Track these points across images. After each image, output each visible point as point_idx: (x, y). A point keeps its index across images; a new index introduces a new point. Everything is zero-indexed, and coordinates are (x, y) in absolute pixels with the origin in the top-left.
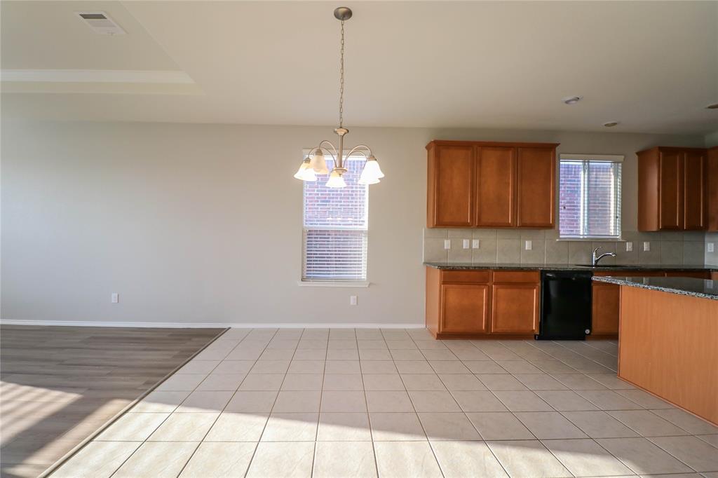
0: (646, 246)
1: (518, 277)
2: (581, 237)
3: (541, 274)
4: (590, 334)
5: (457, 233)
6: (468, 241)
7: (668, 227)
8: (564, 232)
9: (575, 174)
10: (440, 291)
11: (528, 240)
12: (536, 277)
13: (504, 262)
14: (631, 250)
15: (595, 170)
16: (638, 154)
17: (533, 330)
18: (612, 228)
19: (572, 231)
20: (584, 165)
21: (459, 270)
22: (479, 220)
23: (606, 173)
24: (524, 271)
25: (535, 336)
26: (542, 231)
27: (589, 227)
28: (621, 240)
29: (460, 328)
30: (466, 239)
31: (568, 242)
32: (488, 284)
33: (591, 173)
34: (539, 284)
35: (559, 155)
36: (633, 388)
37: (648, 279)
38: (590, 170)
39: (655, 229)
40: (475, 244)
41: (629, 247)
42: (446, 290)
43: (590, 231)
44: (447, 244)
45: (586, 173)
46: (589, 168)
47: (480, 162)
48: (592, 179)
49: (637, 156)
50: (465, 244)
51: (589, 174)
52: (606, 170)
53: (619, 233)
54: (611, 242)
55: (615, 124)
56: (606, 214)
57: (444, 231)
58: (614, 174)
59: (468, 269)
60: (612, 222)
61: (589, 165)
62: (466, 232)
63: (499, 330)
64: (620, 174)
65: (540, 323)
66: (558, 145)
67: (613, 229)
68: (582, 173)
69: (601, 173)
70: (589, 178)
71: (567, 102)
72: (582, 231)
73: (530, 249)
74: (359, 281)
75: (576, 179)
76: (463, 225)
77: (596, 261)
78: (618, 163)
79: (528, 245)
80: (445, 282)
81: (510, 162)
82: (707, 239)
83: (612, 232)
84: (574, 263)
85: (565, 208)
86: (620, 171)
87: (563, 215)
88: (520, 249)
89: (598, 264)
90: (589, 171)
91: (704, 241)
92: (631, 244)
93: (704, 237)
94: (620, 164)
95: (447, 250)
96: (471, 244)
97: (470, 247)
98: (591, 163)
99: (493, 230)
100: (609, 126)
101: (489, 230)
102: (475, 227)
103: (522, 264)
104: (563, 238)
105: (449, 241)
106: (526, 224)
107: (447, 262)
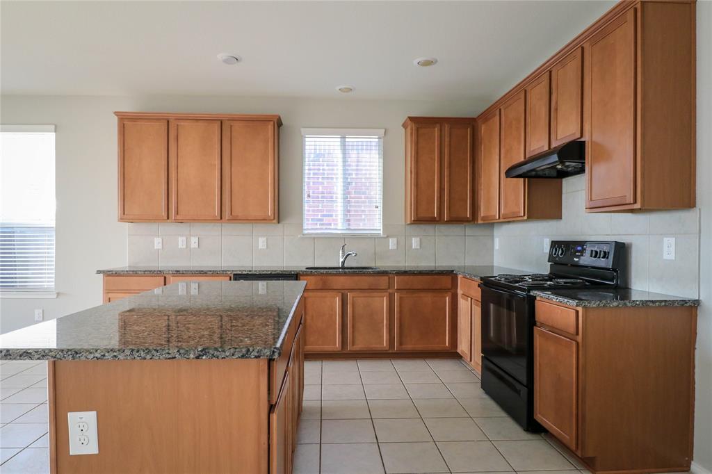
0: (415, 242)
2: (338, 232)
5: (170, 228)
6: (185, 238)
7: (424, 219)
8: (310, 225)
11: (262, 236)
14: (395, 248)
16: (404, 126)
22: (177, 211)
26: (280, 226)
27: (345, 220)
28: (382, 236)
30: (181, 235)
31: (315, 238)
35: (300, 130)
40: (194, 242)
41: (392, 243)
43: (349, 225)
44: (157, 243)
47: (177, 139)
50: (181, 242)
53: (380, 226)
54: (368, 239)
55: (350, 90)
57: (153, 227)
61: (345, 141)
62: (182, 228)
64: (382, 152)
67: (374, 222)
73: (264, 247)
74: (46, 290)
77: (343, 263)
78: (381, 138)
79: (262, 243)
80: (109, 290)
81: (217, 139)
82: (495, 232)
91: (493, 236)
93: (492, 231)
95: (159, 250)
96: (188, 242)
97: (187, 247)
98: (347, 140)
99: (217, 224)
100: (344, 92)
101: (212, 224)
102: (173, 221)
103: (255, 267)
104: (308, 234)
105: (160, 240)
106: (237, 216)
107: (157, 265)
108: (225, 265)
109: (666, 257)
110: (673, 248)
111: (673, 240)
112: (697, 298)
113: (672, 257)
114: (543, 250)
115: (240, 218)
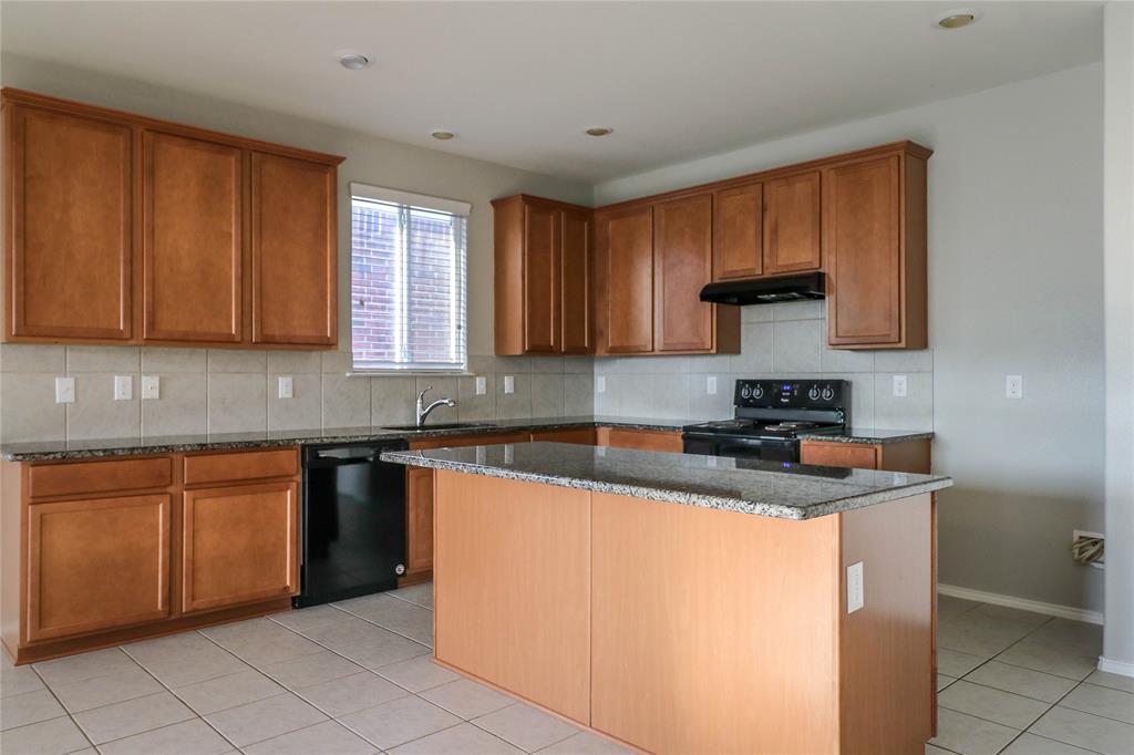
0: (508, 384)
1: (248, 464)
2: (398, 367)
3: (303, 453)
4: (404, 574)
5: (93, 358)
6: (129, 379)
7: (538, 349)
8: (363, 355)
9: (383, 232)
10: (24, 523)
11: (284, 374)
12: (290, 461)
13: (227, 430)
14: (484, 392)
15: (419, 226)
16: (495, 203)
17: (286, 588)
18: (453, 349)
19: (379, 354)
20: (401, 214)
21: (83, 461)
22: (152, 324)
23: (437, 236)
24: (264, 450)
25: (294, 599)
26: (315, 355)
27: (411, 347)
28: (466, 373)
29: (91, 620)
30: (121, 373)
31: (371, 378)
32: (171, 489)
33: (413, 232)
34: (299, 478)
35: (349, 186)
36: (456, 677)
37: (512, 446)
38: (410, 226)
39: (519, 352)
40: (150, 387)
41: (480, 385)
42: (42, 521)
43: (412, 355)
44: (63, 389)
45: (405, 231)
46: (409, 221)
47: (152, 173)
48: (418, 246)
49: (491, 210)
50: (120, 387)
51: (409, 235)
52: (438, 229)
53: (463, 358)
54: (450, 377)
55: (450, 136)
56: (440, 320)
57: (54, 353)
58: (455, 240)
59: (110, 455)
60: (453, 336)
61: (409, 214)
62: (124, 358)
63: (202, 603)
64: (464, 241)
65: (303, 568)
66: (341, 160)
67: (452, 351)
68: (397, 230)
69: (431, 235)
70: (410, 242)
71: (346, 63)
72: (399, 356)
73: (290, 395)
75: (387, 243)
76: (106, 337)
77: (423, 418)
78: (461, 217)
79: (284, 386)
80: (38, 496)
81: (233, 185)
82: (597, 369)
83: (453, 357)
84: (382, 425)
85: (362, 303)
86: (465, 234)
87: (360, 318)
88: (266, 396)
89: (428, 422)
90: (409, 228)
91: (593, 373)
92: (484, 379)
93: (593, 366)
94: (464, 221)
95: (64, 405)
96: (136, 387)
97: (133, 397)
98: (412, 212)
99: (199, 350)
100: (440, 138)
101: (188, 350)
102: (142, 342)
103: (271, 433)
104: (363, 371)
105: (70, 382)
106: (274, 336)
107: (63, 439)
108: (215, 432)
109: (896, 393)
110: (904, 386)
111: (903, 378)
112: (931, 431)
113: (904, 394)
114: (706, 391)
115: (278, 339)
